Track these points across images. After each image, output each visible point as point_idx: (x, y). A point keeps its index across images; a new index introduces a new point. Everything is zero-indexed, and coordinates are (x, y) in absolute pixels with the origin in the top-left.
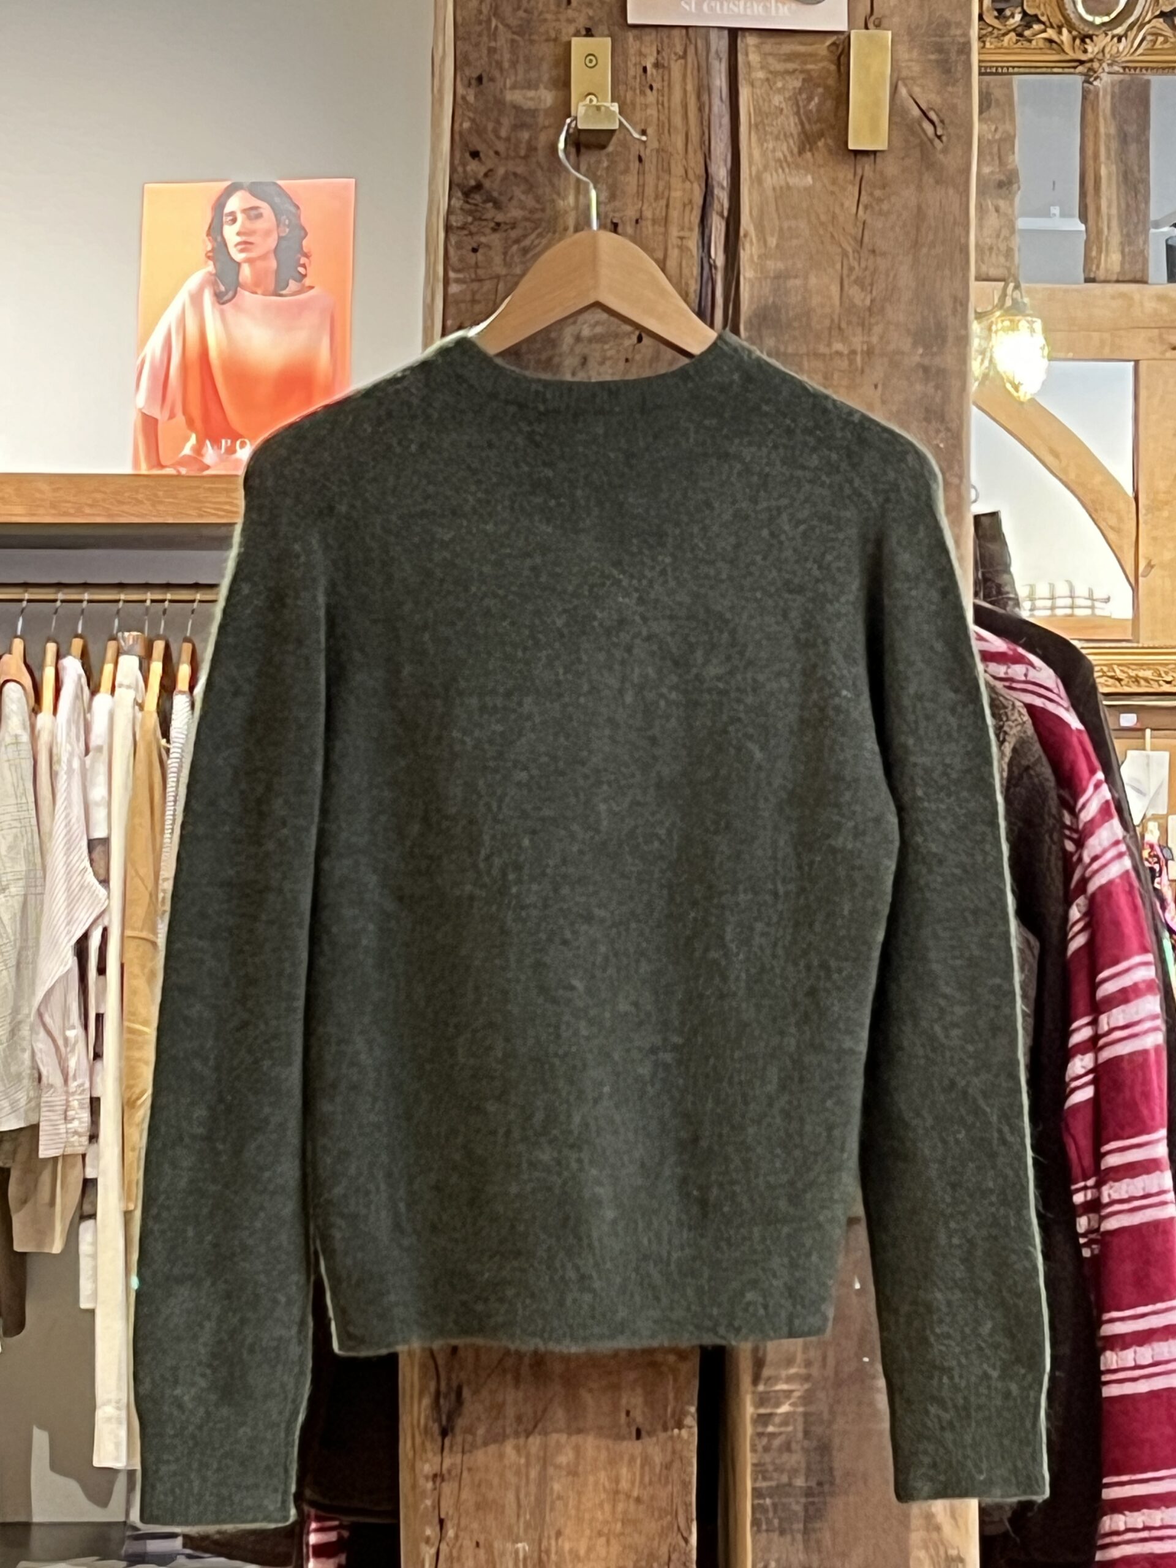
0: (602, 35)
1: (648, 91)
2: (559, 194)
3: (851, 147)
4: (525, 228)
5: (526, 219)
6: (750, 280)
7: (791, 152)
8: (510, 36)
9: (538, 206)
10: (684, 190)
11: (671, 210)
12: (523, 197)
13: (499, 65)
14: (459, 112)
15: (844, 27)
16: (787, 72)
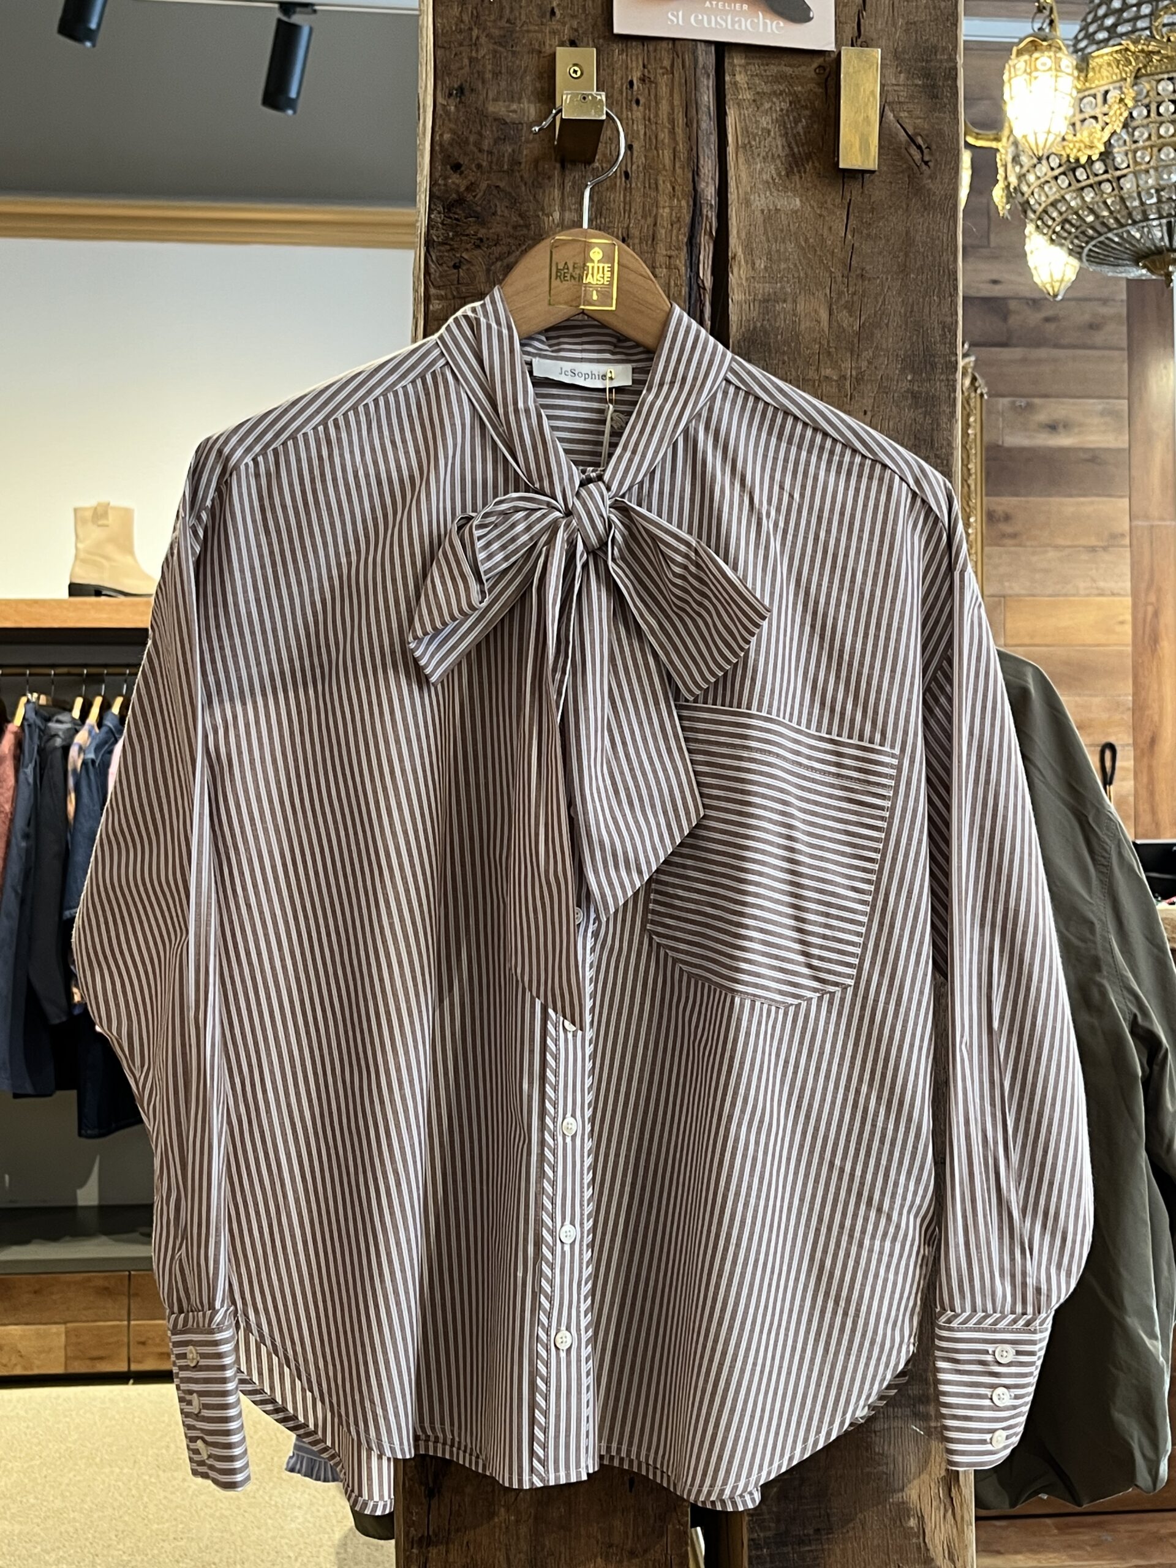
0: (587, 45)
1: (634, 106)
2: (543, 210)
3: (841, 166)
4: (509, 244)
6: (740, 303)
7: (779, 174)
8: (491, 47)
9: (521, 222)
10: (671, 208)
11: (658, 228)
12: (506, 213)
13: (481, 75)
14: (437, 121)
15: (831, 47)
16: (774, 93)
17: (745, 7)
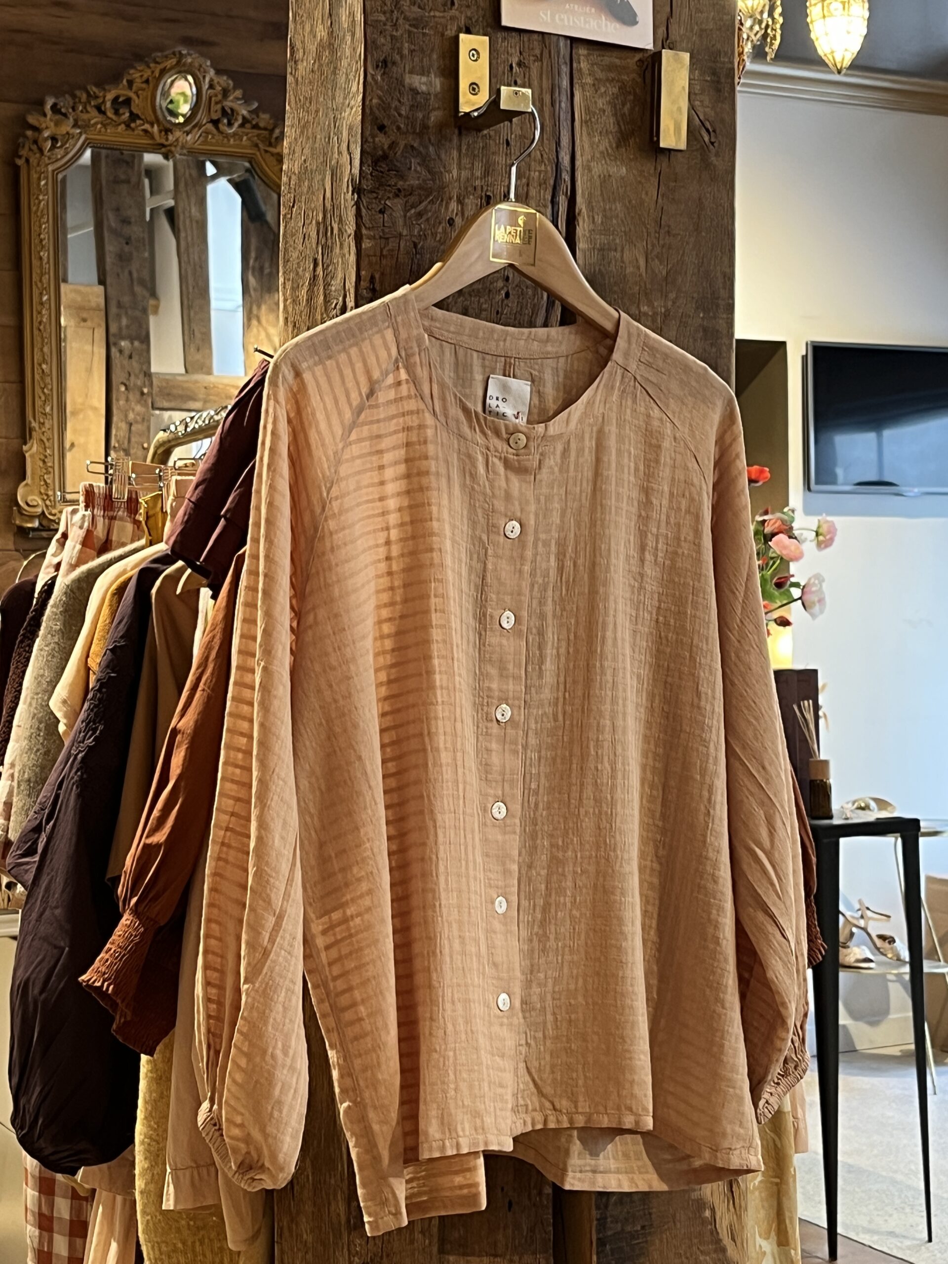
0: (481, 34)
2: (445, 167)
3: (662, 145)
4: (419, 195)
5: (420, 187)
6: (584, 252)
7: (611, 146)
8: (407, 27)
9: (429, 177)
10: (540, 172)
11: (531, 187)
12: (419, 168)
13: (400, 52)
14: (368, 87)
15: (650, 46)
16: (607, 80)
17: (593, 10)
